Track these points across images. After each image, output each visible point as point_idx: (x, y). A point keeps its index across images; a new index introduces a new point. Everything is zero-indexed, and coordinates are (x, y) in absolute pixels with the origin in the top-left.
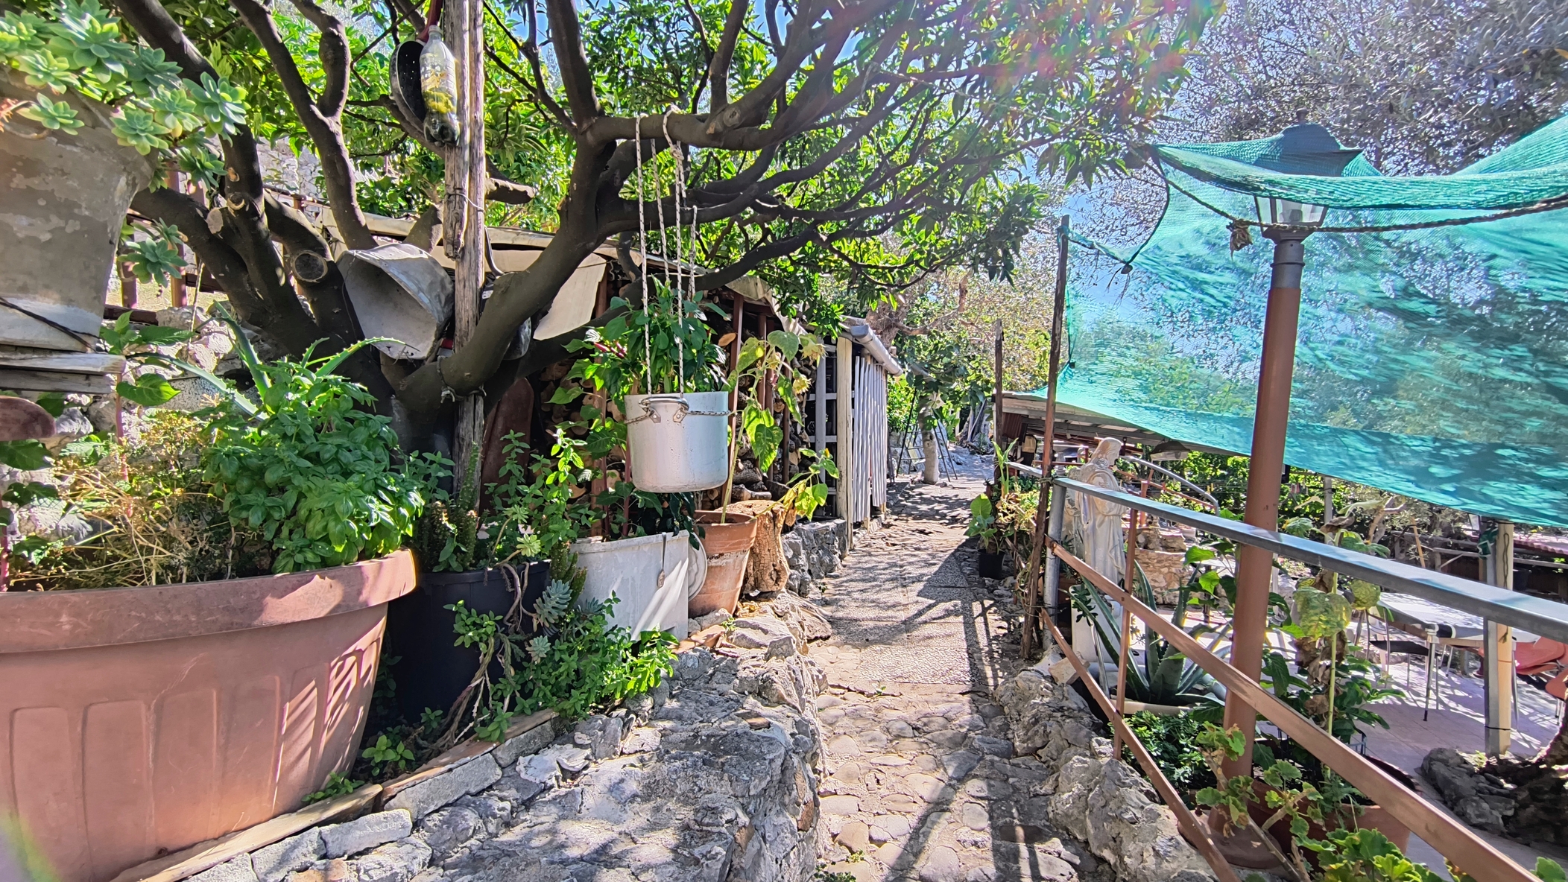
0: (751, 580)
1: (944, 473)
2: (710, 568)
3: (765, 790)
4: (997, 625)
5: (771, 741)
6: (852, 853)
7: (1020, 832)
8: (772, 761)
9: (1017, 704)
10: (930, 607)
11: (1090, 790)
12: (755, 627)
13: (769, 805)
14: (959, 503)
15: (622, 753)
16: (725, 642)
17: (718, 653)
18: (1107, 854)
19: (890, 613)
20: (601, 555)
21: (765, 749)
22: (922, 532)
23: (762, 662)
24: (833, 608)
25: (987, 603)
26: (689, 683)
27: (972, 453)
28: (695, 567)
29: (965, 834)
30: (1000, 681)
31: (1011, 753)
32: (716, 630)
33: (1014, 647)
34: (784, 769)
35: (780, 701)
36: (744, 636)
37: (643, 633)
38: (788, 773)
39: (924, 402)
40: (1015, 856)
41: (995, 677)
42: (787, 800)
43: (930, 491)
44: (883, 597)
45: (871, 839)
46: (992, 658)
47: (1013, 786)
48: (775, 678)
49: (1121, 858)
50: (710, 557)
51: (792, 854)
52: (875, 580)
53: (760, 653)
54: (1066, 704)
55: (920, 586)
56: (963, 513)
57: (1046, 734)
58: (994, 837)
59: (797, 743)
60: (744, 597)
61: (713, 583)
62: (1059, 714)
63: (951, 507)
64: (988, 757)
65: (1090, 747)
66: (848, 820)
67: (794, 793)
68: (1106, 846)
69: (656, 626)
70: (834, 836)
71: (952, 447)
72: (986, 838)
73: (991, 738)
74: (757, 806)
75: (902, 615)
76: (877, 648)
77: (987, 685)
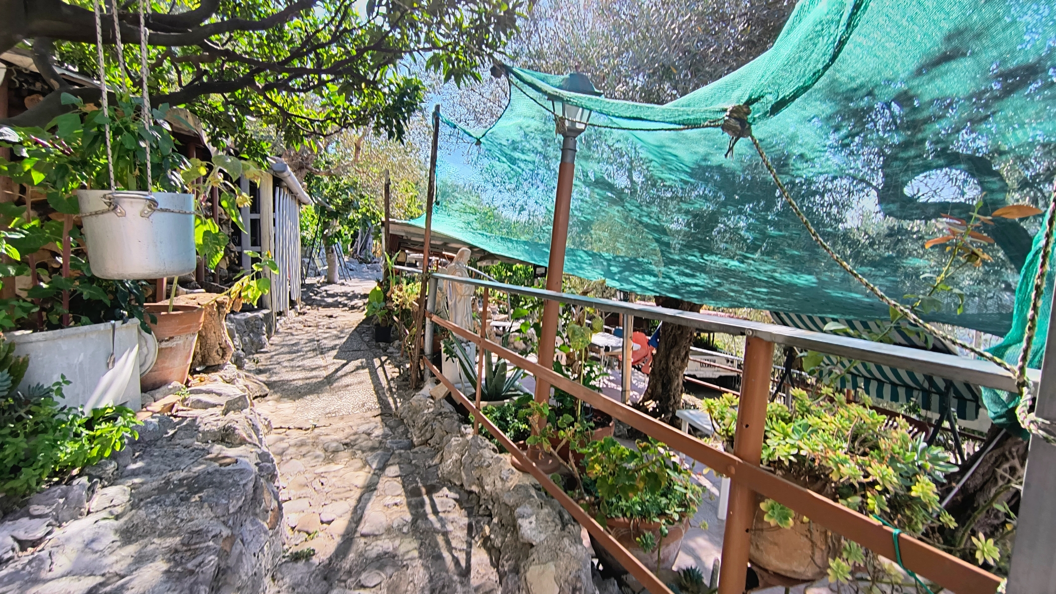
0: (199, 357)
1: (343, 277)
2: (160, 350)
3: (241, 507)
4: (392, 371)
5: (241, 471)
6: (309, 534)
7: (424, 490)
8: (245, 485)
9: (412, 416)
10: (344, 365)
11: (462, 456)
12: (209, 392)
13: (244, 518)
14: (355, 296)
15: (89, 513)
16: (181, 407)
17: (176, 417)
18: (474, 488)
19: (314, 373)
20: (41, 344)
21: (237, 478)
22: (331, 316)
23: (221, 417)
24: (267, 374)
25: (383, 358)
26: (152, 443)
27: (361, 263)
28: (145, 350)
29: (389, 500)
30: (399, 405)
31: (412, 445)
32: (170, 399)
33: (404, 383)
34: (255, 488)
35: (243, 442)
36: (199, 401)
37: (95, 411)
38: (258, 491)
39: (326, 225)
40: (422, 504)
41: (395, 402)
42: (258, 511)
43: (332, 289)
44: (307, 363)
45: (322, 522)
46: (391, 391)
47: (415, 465)
48: (236, 426)
49: (483, 488)
50: (160, 341)
51: (265, 548)
52: (298, 351)
53: (218, 410)
54: (443, 410)
55: (334, 353)
56: (359, 302)
57: (433, 430)
58: (407, 497)
59: (261, 469)
60: (193, 372)
61: (163, 362)
62: (439, 417)
63: (351, 299)
64: (397, 452)
65: (460, 431)
66: (302, 514)
67: (264, 504)
68: (474, 483)
69: (108, 403)
70: (293, 528)
71: (346, 259)
72: (402, 499)
73: (397, 440)
74: (233, 521)
75: (325, 373)
76: (308, 397)
77: (391, 409)
